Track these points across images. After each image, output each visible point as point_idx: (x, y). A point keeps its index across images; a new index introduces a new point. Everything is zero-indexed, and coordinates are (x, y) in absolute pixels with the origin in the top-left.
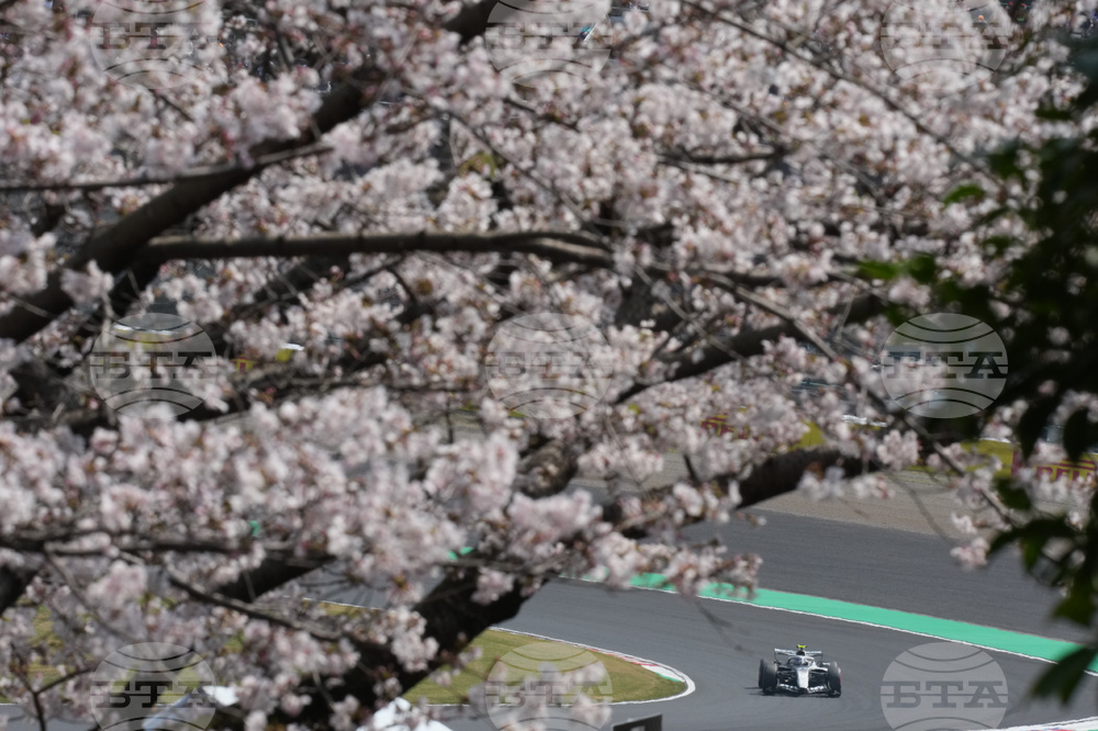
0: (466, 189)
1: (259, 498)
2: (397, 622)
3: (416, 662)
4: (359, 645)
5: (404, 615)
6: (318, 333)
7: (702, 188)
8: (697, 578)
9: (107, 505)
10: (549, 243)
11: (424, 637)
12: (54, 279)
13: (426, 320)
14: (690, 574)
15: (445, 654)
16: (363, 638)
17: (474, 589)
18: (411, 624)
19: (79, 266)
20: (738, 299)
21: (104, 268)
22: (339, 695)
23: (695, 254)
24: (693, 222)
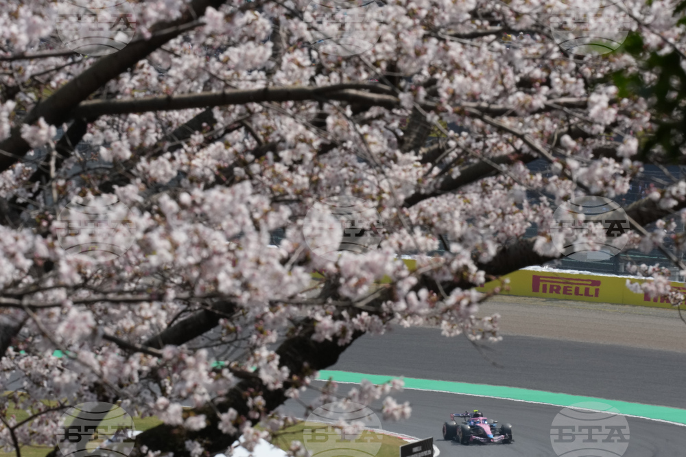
0: (293, 60)
1: (169, 257)
2: (261, 358)
3: (275, 384)
4: (237, 374)
5: (264, 353)
6: (196, 167)
7: (455, 49)
8: (470, 304)
9: (64, 268)
10: (353, 92)
11: (280, 367)
12: (16, 132)
13: (270, 155)
14: (465, 302)
15: (295, 378)
16: (238, 369)
17: (313, 332)
18: (270, 359)
19: (33, 121)
20: (486, 122)
21: (50, 122)
22: (223, 408)
23: (454, 96)
24: (450, 75)
